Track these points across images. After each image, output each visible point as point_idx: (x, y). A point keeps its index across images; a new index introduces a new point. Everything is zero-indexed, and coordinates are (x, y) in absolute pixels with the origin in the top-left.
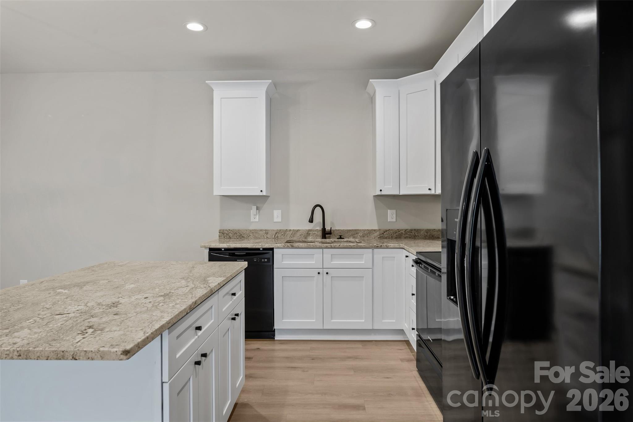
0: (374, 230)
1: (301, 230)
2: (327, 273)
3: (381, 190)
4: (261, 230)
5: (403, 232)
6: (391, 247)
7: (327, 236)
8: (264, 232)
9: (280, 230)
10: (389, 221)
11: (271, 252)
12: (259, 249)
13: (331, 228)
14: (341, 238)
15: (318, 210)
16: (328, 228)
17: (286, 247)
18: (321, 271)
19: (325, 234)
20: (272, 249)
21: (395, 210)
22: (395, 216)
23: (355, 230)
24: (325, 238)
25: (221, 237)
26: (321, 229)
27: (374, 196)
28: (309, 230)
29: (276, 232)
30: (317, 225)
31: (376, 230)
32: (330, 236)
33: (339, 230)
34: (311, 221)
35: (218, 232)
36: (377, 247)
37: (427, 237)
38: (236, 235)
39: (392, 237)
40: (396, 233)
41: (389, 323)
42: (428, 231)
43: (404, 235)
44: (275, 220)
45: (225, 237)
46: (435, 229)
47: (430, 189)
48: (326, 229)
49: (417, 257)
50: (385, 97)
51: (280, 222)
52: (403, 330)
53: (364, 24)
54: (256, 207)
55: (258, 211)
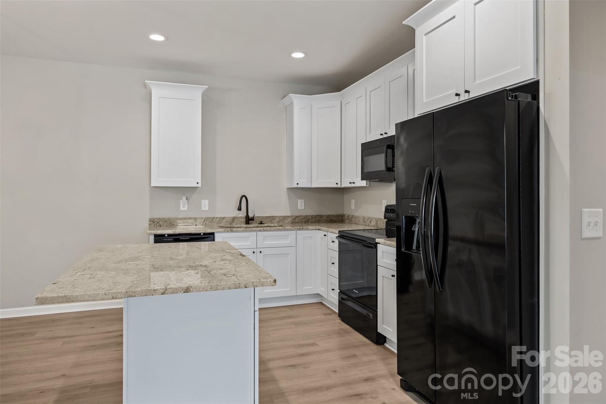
0: (288, 216)
1: (226, 217)
2: (261, 252)
3: (298, 184)
4: (190, 218)
5: (310, 217)
6: (310, 228)
7: (250, 222)
8: (194, 219)
9: (208, 218)
10: (299, 208)
11: (212, 236)
12: (199, 234)
13: (254, 215)
14: (261, 223)
15: (244, 199)
16: (251, 215)
17: (226, 231)
18: (255, 250)
19: (249, 220)
20: (213, 234)
21: (304, 200)
22: (303, 204)
23: (273, 217)
24: (249, 224)
25: (151, 226)
26: (245, 216)
27: (288, 188)
28: (234, 217)
29: (204, 219)
30: (243, 214)
31: (289, 216)
32: (252, 222)
33: (259, 217)
34: (240, 209)
35: (148, 220)
36: (300, 229)
37: (328, 221)
38: (166, 223)
39: (301, 221)
40: (305, 218)
41: (309, 289)
42: (328, 216)
43: (311, 220)
44: (203, 209)
45: (155, 225)
46: (333, 215)
47: (337, 184)
48: (249, 216)
49: (339, 235)
50: (300, 108)
51: (207, 211)
52: (318, 294)
53: (298, 55)
54: (186, 198)
55: (187, 200)
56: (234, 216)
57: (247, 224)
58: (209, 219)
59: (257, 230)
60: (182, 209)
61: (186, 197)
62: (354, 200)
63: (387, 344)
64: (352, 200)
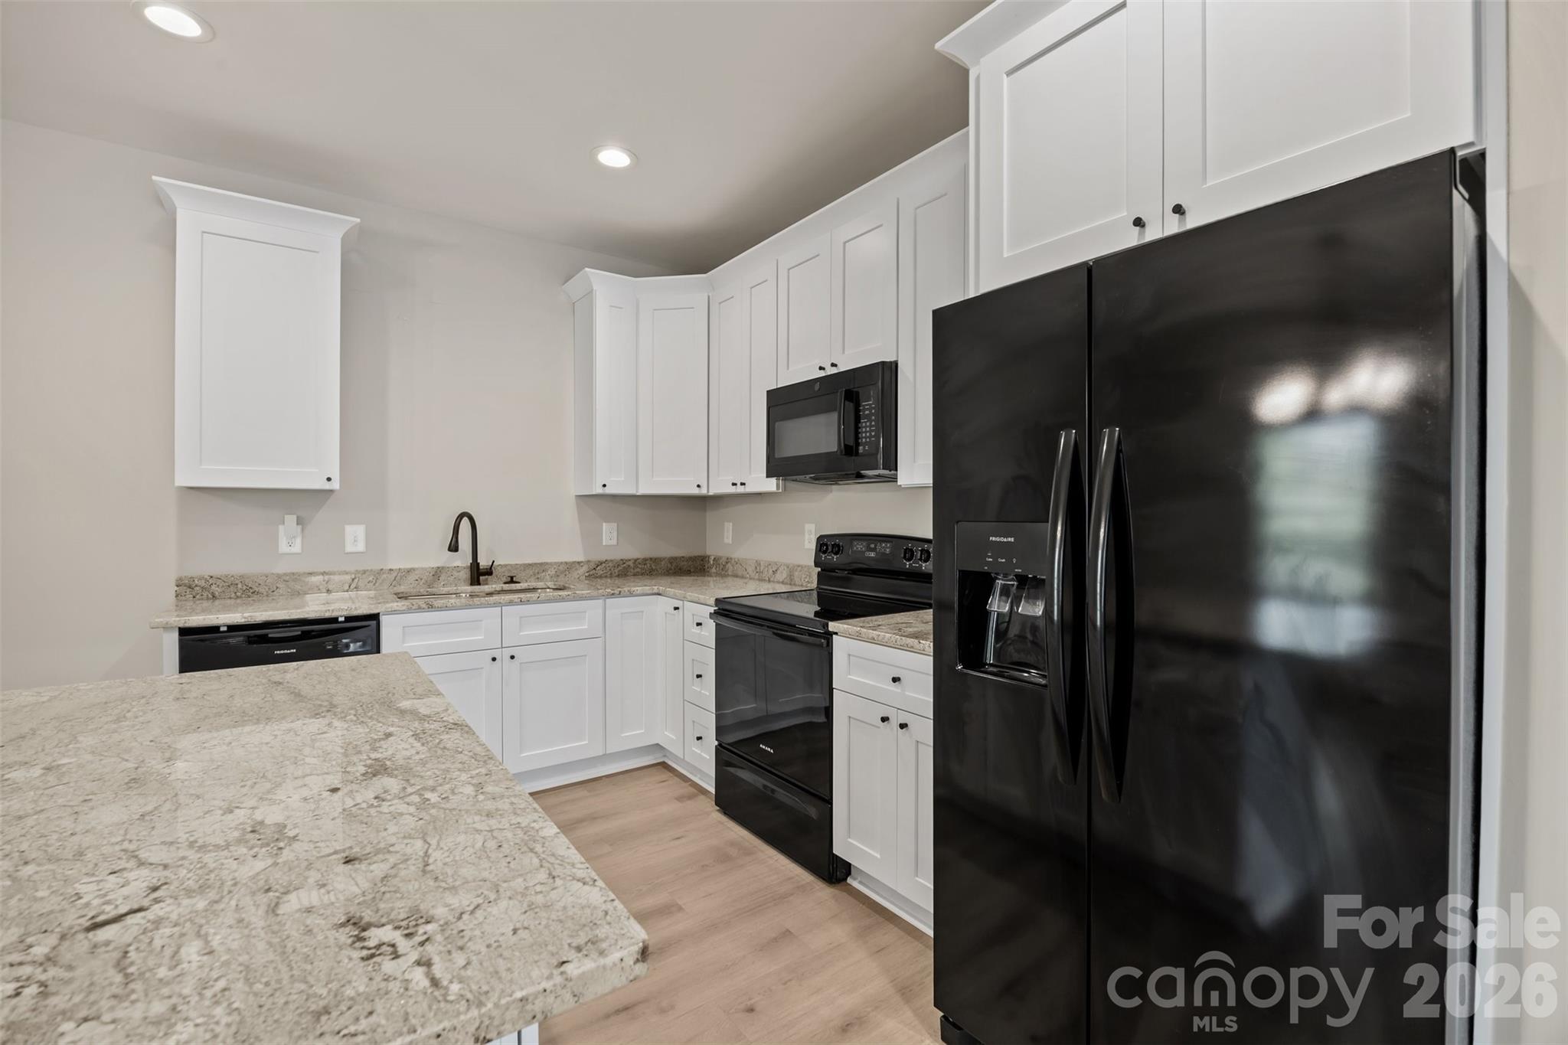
0: (579, 563)
1: (417, 569)
2: (512, 657)
3: (604, 486)
4: (312, 573)
6: (638, 592)
8: (321, 577)
9: (365, 571)
10: (604, 544)
11: (374, 623)
12: (335, 620)
13: (494, 562)
14: (512, 581)
15: (465, 523)
16: (483, 562)
17: (414, 608)
18: (497, 654)
19: (478, 574)
20: (375, 617)
21: (616, 524)
22: (615, 534)
23: (541, 564)
24: (479, 584)
26: (469, 564)
27: (581, 498)
28: (439, 567)
29: (354, 575)
30: (463, 559)
31: (582, 562)
32: (487, 579)
33: (506, 566)
34: (454, 547)
35: (173, 583)
36: (613, 594)
37: (671, 571)
38: (232, 588)
39: (611, 574)
40: (618, 565)
41: (635, 736)
42: (672, 560)
43: (632, 570)
44: (349, 548)
45: (195, 598)
46: (683, 557)
47: (699, 486)
48: (480, 565)
49: (716, 608)
50: (611, 306)
51: (362, 553)
52: (658, 744)
53: (614, 158)
54: (295, 519)
55: (300, 527)
56: (439, 565)
57: (474, 585)
58: (368, 573)
59: (502, 601)
60: (284, 548)
61: (298, 517)
62: (731, 524)
63: (855, 879)
64: (726, 524)
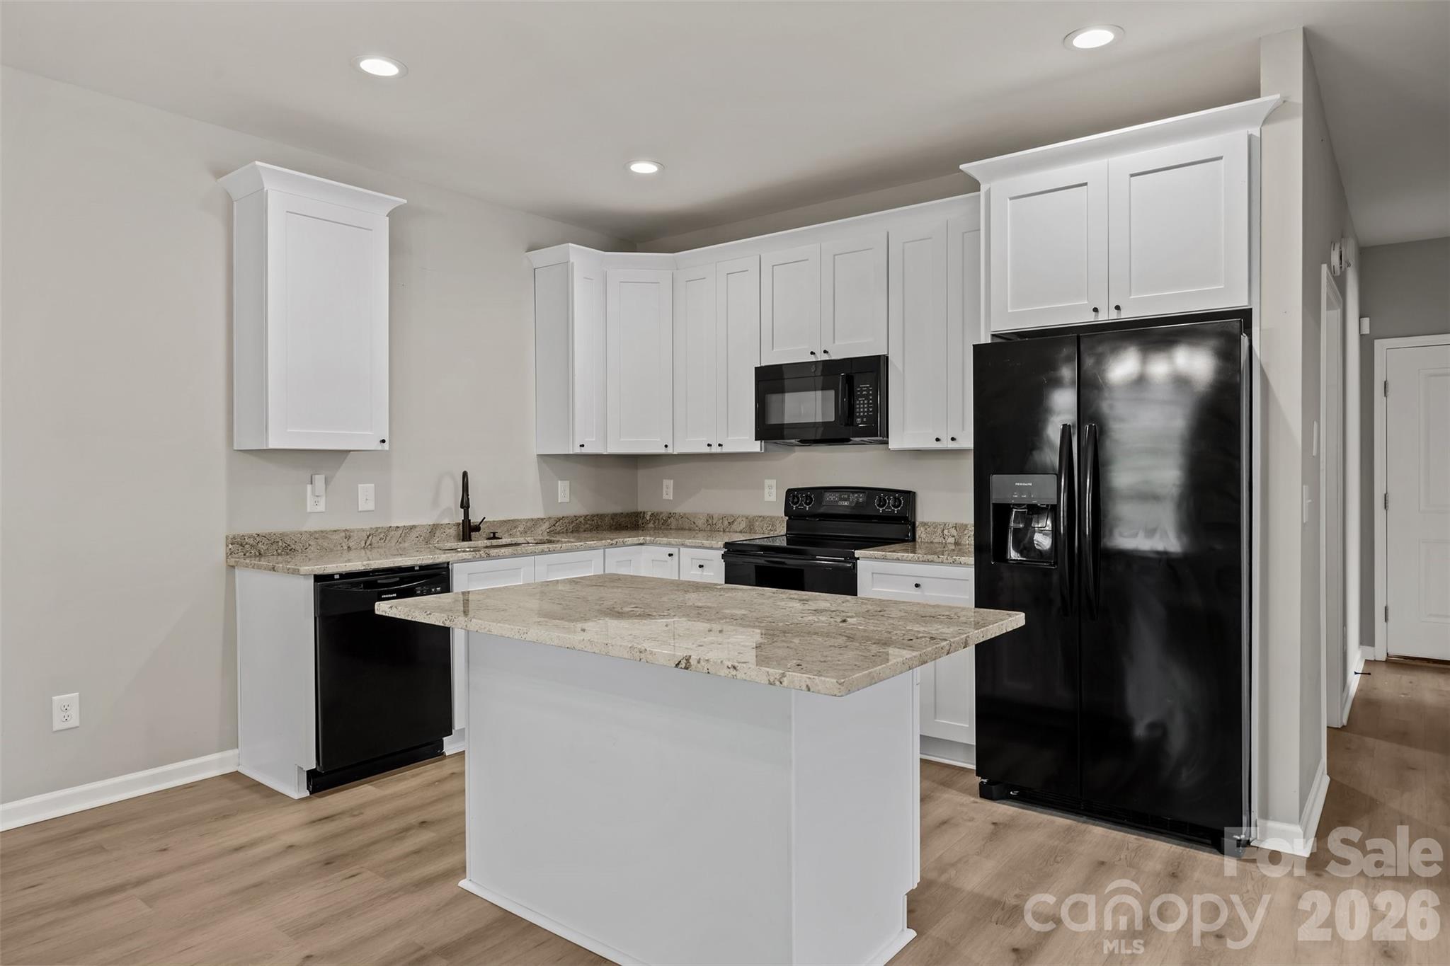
0: (542, 519)
3: (582, 446)
4: (335, 531)
5: (582, 519)
6: (629, 542)
7: (473, 534)
8: (344, 534)
9: (377, 529)
10: (560, 501)
12: (412, 569)
14: (494, 537)
16: (474, 519)
17: (477, 557)
19: (469, 530)
20: (444, 566)
21: (568, 482)
22: (568, 491)
23: (513, 521)
24: (470, 540)
25: (236, 555)
26: (460, 521)
27: (541, 457)
31: (544, 519)
32: (476, 536)
33: (493, 522)
35: (225, 541)
36: (612, 544)
37: (612, 527)
38: (274, 546)
39: (567, 530)
40: (573, 522)
43: (582, 526)
44: (362, 506)
45: (247, 554)
47: (666, 446)
48: (471, 521)
49: (725, 550)
50: (586, 279)
51: (373, 511)
53: (644, 168)
55: (325, 486)
57: (465, 541)
58: (379, 531)
60: (311, 508)
61: (324, 477)
62: (672, 481)
64: (664, 481)
